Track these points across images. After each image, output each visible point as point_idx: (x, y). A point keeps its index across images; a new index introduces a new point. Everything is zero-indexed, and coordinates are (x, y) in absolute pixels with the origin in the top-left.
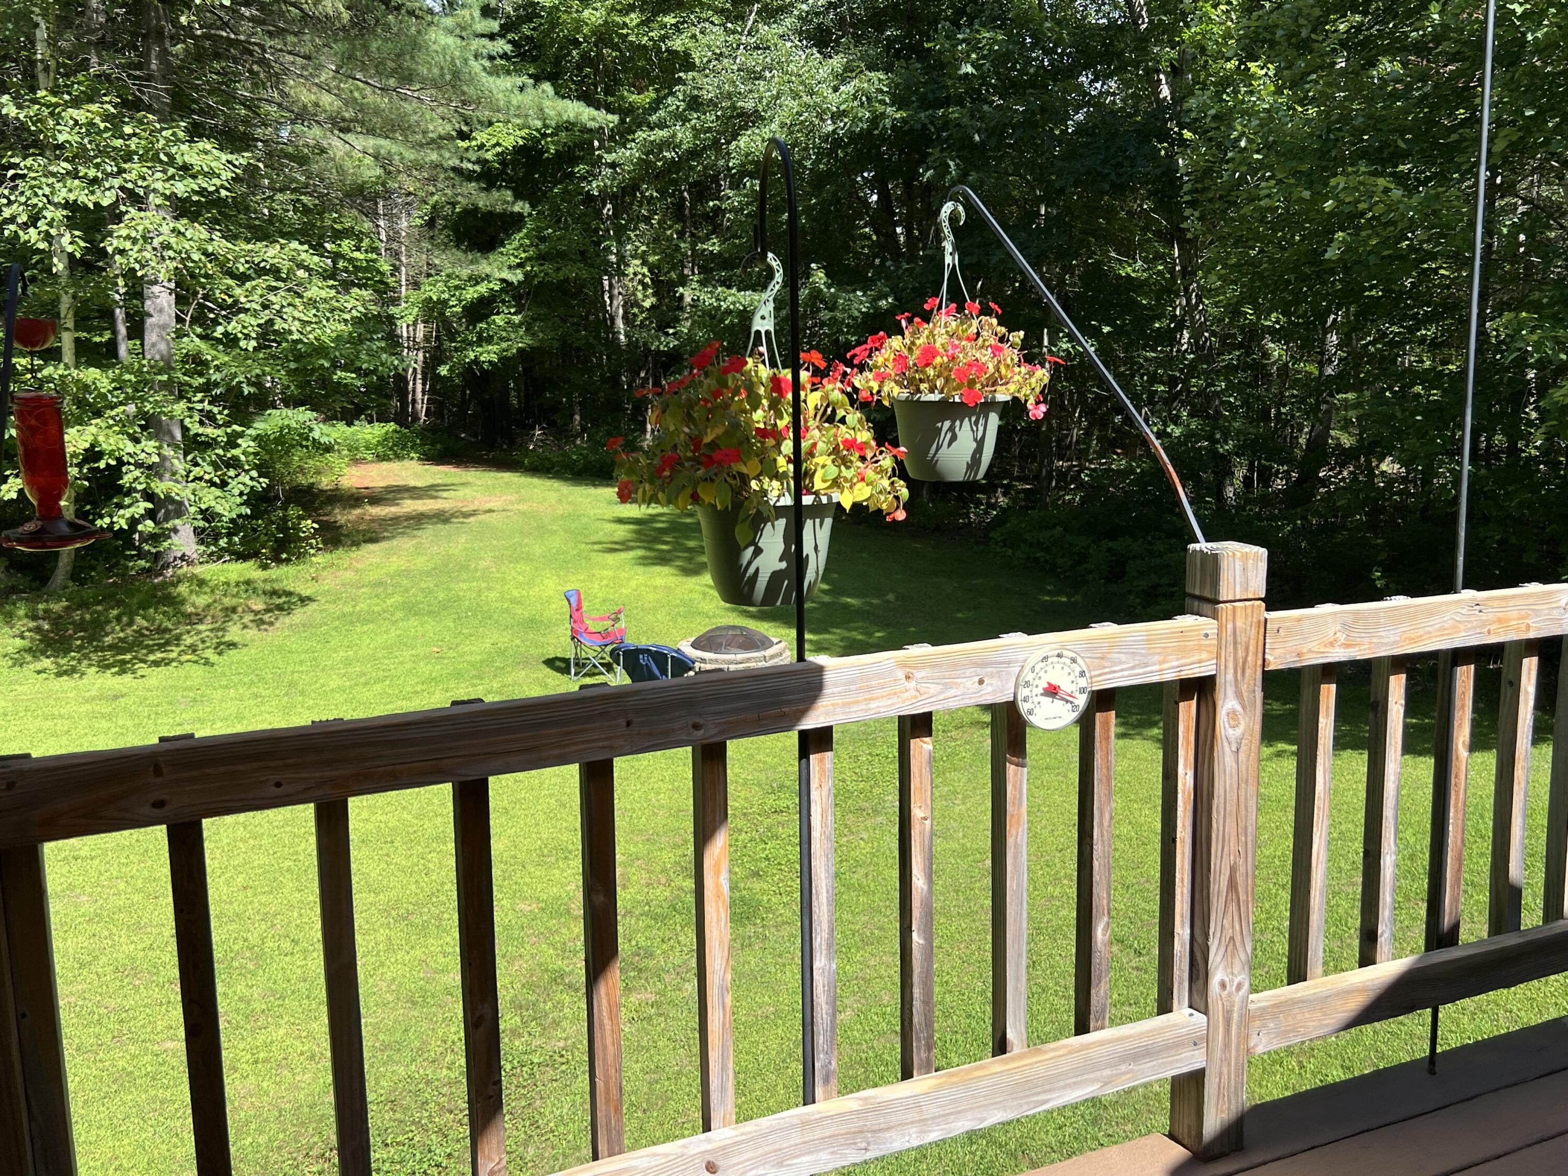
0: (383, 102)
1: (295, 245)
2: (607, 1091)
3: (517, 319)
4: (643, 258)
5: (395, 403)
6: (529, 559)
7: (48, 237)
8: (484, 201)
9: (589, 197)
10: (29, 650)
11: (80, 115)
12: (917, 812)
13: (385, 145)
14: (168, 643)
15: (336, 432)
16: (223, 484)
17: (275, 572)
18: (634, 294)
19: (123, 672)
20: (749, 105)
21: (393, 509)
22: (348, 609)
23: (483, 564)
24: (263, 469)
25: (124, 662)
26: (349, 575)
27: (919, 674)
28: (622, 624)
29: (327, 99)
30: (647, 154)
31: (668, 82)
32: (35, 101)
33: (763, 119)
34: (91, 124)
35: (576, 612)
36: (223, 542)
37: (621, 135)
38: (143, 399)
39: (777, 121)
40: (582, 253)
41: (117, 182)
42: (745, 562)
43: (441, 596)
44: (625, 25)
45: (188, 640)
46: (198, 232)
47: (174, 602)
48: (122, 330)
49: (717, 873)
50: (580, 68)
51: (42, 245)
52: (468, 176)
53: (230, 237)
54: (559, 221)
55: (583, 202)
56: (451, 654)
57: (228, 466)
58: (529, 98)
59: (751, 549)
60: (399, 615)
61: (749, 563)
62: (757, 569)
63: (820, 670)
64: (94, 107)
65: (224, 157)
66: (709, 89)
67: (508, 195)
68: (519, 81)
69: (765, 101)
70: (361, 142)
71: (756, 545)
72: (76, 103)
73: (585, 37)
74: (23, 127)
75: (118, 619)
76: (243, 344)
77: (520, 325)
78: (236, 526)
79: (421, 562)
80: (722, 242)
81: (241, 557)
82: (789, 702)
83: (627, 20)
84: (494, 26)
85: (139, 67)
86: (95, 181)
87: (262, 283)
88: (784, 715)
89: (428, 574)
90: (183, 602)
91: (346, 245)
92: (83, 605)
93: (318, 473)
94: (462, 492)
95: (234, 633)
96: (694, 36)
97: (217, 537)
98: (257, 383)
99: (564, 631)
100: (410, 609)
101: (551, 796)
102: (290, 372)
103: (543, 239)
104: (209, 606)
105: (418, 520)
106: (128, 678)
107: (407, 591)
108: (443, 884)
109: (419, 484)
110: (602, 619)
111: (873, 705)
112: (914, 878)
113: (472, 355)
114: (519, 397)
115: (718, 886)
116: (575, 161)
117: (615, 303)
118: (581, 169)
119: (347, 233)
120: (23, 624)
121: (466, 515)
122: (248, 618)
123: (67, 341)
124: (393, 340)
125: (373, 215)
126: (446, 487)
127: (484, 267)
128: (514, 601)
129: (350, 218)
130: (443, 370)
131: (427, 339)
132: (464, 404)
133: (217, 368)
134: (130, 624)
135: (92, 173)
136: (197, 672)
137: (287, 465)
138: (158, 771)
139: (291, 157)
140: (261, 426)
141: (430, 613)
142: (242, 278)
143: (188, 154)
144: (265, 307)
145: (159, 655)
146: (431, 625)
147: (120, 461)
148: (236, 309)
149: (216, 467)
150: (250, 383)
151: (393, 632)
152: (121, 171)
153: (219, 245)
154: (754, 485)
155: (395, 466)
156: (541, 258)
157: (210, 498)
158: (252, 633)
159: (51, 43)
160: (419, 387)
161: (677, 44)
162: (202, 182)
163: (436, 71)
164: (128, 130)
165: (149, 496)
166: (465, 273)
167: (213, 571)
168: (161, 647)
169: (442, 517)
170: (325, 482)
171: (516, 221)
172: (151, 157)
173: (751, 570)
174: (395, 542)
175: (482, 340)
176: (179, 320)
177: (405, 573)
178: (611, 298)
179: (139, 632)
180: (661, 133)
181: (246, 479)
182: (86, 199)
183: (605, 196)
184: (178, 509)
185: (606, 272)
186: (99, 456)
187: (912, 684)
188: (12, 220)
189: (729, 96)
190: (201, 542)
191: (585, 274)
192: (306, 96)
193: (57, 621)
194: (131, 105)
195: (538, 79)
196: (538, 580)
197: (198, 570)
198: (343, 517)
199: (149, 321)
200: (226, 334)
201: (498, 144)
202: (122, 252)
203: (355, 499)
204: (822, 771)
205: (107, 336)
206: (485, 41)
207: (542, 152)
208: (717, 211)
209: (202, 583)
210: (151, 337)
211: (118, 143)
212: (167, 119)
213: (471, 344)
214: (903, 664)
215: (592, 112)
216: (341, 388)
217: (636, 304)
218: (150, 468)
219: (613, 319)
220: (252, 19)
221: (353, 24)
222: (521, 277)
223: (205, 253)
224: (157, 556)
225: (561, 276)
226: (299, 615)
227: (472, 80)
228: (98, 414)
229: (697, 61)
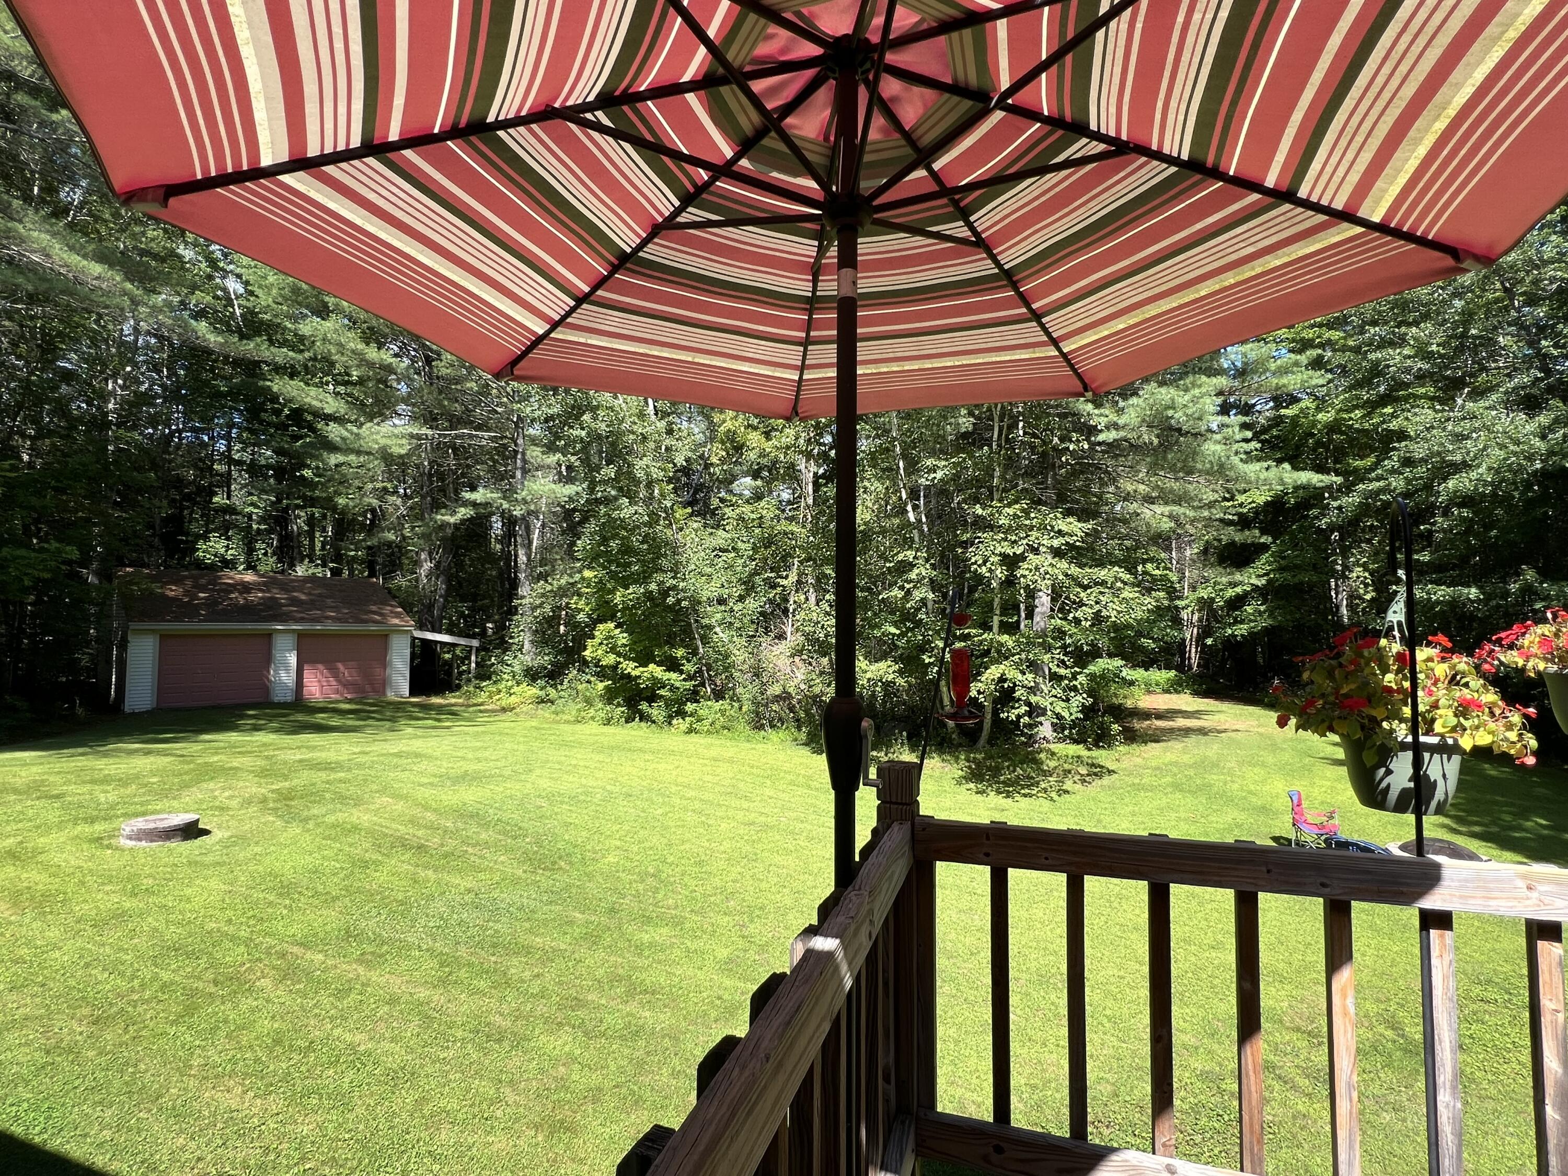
0: (1176, 486)
1: (1116, 568)
2: (1251, 1125)
3: (1262, 608)
4: (1365, 567)
5: (1177, 659)
6: (1263, 765)
7: (990, 571)
8: (1238, 537)
9: (1320, 530)
10: (964, 778)
11: (1010, 511)
12: (1547, 1003)
13: (1176, 509)
14: (1032, 785)
15: (1139, 674)
16: (1067, 700)
17: (1095, 753)
18: (1356, 590)
19: (1008, 797)
20: (1458, 458)
21: (1171, 723)
22: (1137, 781)
23: (1228, 765)
24: (1091, 693)
25: (1008, 792)
26: (1139, 760)
27: (1543, 888)
28: (1336, 821)
29: (1141, 488)
30: (1366, 499)
31: (1385, 451)
32: (991, 506)
33: (1470, 466)
34: (1015, 514)
35: (1297, 806)
36: (1066, 732)
37: (1347, 488)
38: (1029, 652)
39: (1484, 466)
40: (1314, 565)
41: (1025, 542)
42: (1378, 778)
43: (1198, 782)
44: (1351, 419)
45: (1043, 785)
46: (1063, 565)
47: (1039, 763)
48: (1023, 615)
49: (1344, 997)
50: (1314, 450)
51: (987, 575)
52: (1230, 523)
53: (1081, 566)
54: (1296, 545)
55: (1315, 533)
56: (1203, 820)
57: (1071, 690)
58: (1273, 473)
59: (1383, 770)
60: (1169, 790)
61: (1382, 779)
62: (1389, 785)
63: (1437, 867)
64: (1017, 506)
65: (1080, 525)
66: (1419, 451)
67: (1257, 532)
68: (1265, 464)
69: (1472, 454)
70: (1159, 509)
71: (1387, 767)
72: (1009, 505)
73: (1319, 430)
74: (985, 518)
75: (1008, 767)
76: (1083, 623)
77: (1265, 612)
78: (1074, 724)
79: (1186, 759)
80: (1431, 553)
81: (1076, 742)
82: (1408, 885)
83: (1352, 415)
84: (1249, 434)
85: (1042, 483)
86: (1015, 542)
87: (1096, 590)
88: (1402, 893)
89: (1191, 766)
90: (1042, 763)
91: (1149, 566)
92: (991, 757)
93: (1125, 697)
94: (1216, 717)
95: (1068, 785)
96: (1407, 419)
97: (1063, 729)
98: (1092, 645)
99: (1288, 818)
100: (1177, 787)
101: (1272, 934)
102: (1111, 639)
103: (1284, 558)
104: (1056, 768)
105: (1187, 732)
106: (1010, 800)
107: (1175, 775)
108: (1186, 972)
109: (1189, 709)
110: (1319, 815)
111: (1492, 903)
112: (1545, 1059)
113: (1230, 632)
114: (1264, 658)
115: (1344, 1007)
116: (1309, 507)
117: (1340, 597)
118: (1314, 512)
119: (1151, 560)
120: (963, 763)
121: (1220, 732)
122: (1077, 777)
123: (996, 620)
124: (1177, 622)
125: (1168, 549)
126: (1206, 713)
127: (1238, 577)
128: (1250, 792)
129: (1153, 551)
130: (1209, 641)
131: (1200, 620)
132: (1224, 661)
133: (1071, 636)
134: (1014, 771)
135: (1013, 538)
136: (1046, 803)
137: (1107, 691)
138: (988, 838)
139: (1120, 520)
140: (1092, 668)
141: (1189, 791)
142: (1085, 588)
143: (1061, 525)
144: (1097, 603)
145: (1027, 791)
146: (1190, 799)
147: (1014, 684)
148: (1081, 604)
149: (1064, 691)
150: (1087, 644)
151: (1164, 800)
152: (1028, 536)
153: (1074, 570)
154: (1385, 725)
155: (1174, 697)
156: (1281, 569)
157: (1060, 707)
158: (1078, 786)
159: (1002, 477)
160: (1193, 650)
161: (1394, 425)
162: (1067, 539)
163: (1208, 466)
164: (1032, 515)
165: (1028, 704)
166: (1224, 580)
167: (1059, 748)
168: (1028, 787)
169: (1202, 732)
170: (1129, 703)
171: (1265, 548)
172: (1042, 528)
173: (1384, 785)
174: (1170, 744)
175: (1236, 622)
176: (1052, 610)
177: (1175, 764)
178: (1337, 594)
179: (1018, 776)
180: (1378, 484)
181: (1080, 699)
182: (1010, 552)
183: (1332, 528)
184: (1043, 712)
185: (1333, 577)
186: (1005, 680)
187: (1534, 895)
188: (975, 563)
189: (1439, 453)
190: (1055, 731)
191: (1315, 578)
192: (1130, 488)
193: (978, 764)
194: (1037, 502)
195: (1279, 461)
196: (1269, 781)
197: (1052, 746)
198: (1137, 725)
199: (1037, 610)
200: (1074, 618)
201: (1253, 502)
202: (1024, 576)
203: (1146, 715)
204: (1443, 945)
205: (1015, 618)
206: (1244, 444)
207: (1285, 503)
208: (1430, 532)
209: (1053, 754)
210: (1037, 618)
211: (1028, 522)
212: (1054, 507)
213: (1230, 625)
214: (1524, 877)
215: (1320, 476)
216: (1142, 649)
217: (1360, 597)
218: (1030, 688)
219: (1338, 607)
220: (1102, 451)
221: (1160, 444)
222: (1264, 582)
223: (1067, 575)
224: (1031, 736)
225: (1296, 580)
226: (1106, 780)
227: (1232, 467)
228: (1007, 658)
229: (1412, 433)
